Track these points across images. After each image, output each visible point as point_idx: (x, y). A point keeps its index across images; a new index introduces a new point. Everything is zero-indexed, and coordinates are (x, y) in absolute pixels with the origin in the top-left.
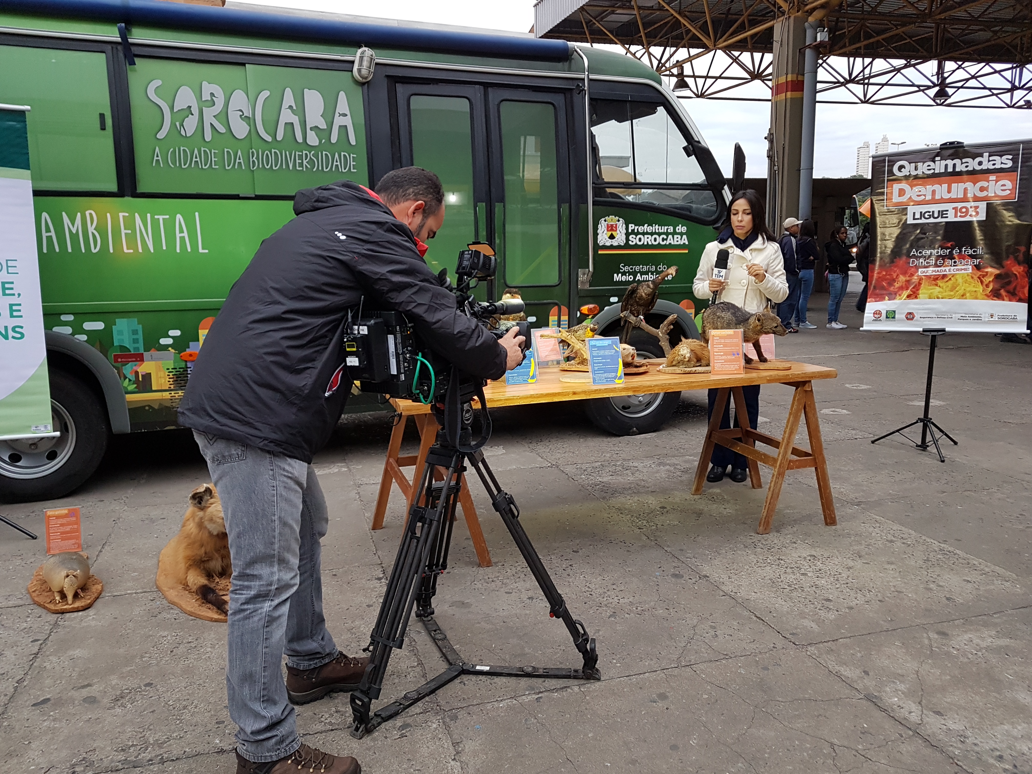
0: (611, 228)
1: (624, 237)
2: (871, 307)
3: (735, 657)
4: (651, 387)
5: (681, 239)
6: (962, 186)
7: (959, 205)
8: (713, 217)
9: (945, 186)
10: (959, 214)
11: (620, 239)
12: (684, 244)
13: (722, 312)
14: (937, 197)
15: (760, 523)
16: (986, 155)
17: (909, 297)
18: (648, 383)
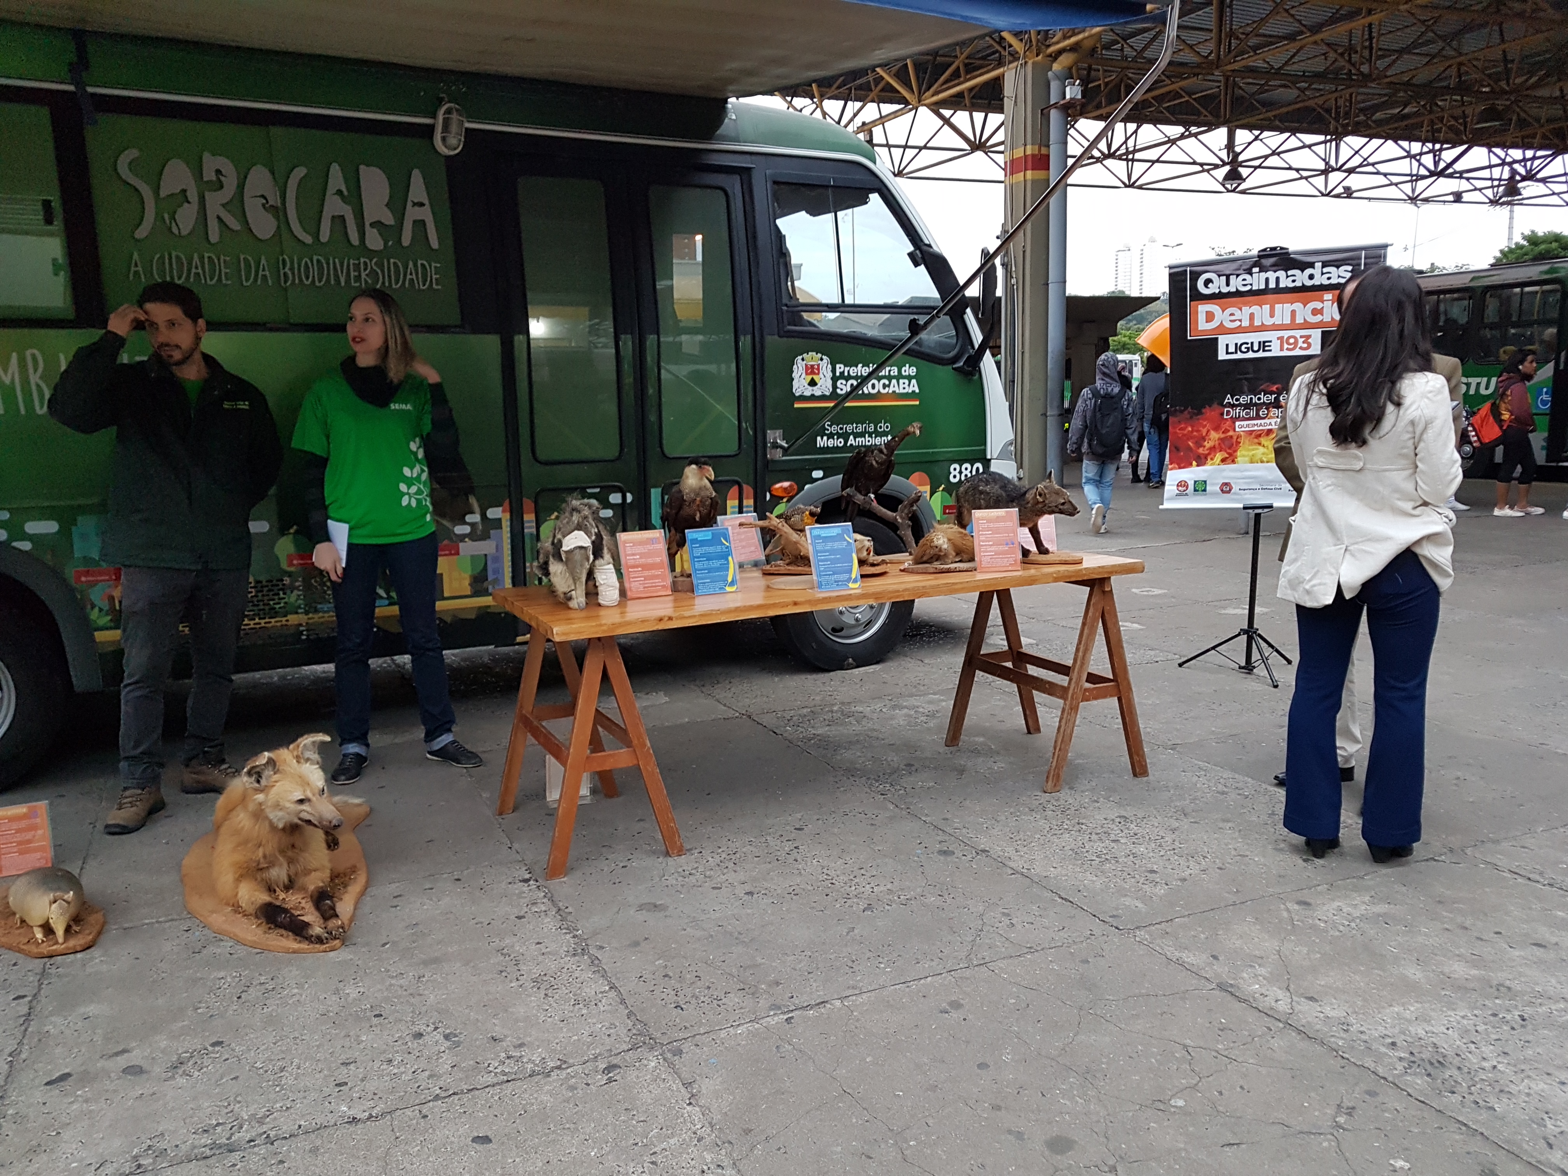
0: (811, 370)
1: (829, 383)
2: (1173, 477)
3: (1042, 949)
4: (898, 591)
5: (909, 385)
6: (1288, 308)
7: (1286, 334)
8: (952, 354)
9: (1267, 307)
10: (1286, 346)
11: (824, 385)
12: (913, 392)
13: (987, 485)
14: (1257, 323)
15: (1047, 777)
16: (1318, 265)
17: (1223, 461)
18: (895, 587)
